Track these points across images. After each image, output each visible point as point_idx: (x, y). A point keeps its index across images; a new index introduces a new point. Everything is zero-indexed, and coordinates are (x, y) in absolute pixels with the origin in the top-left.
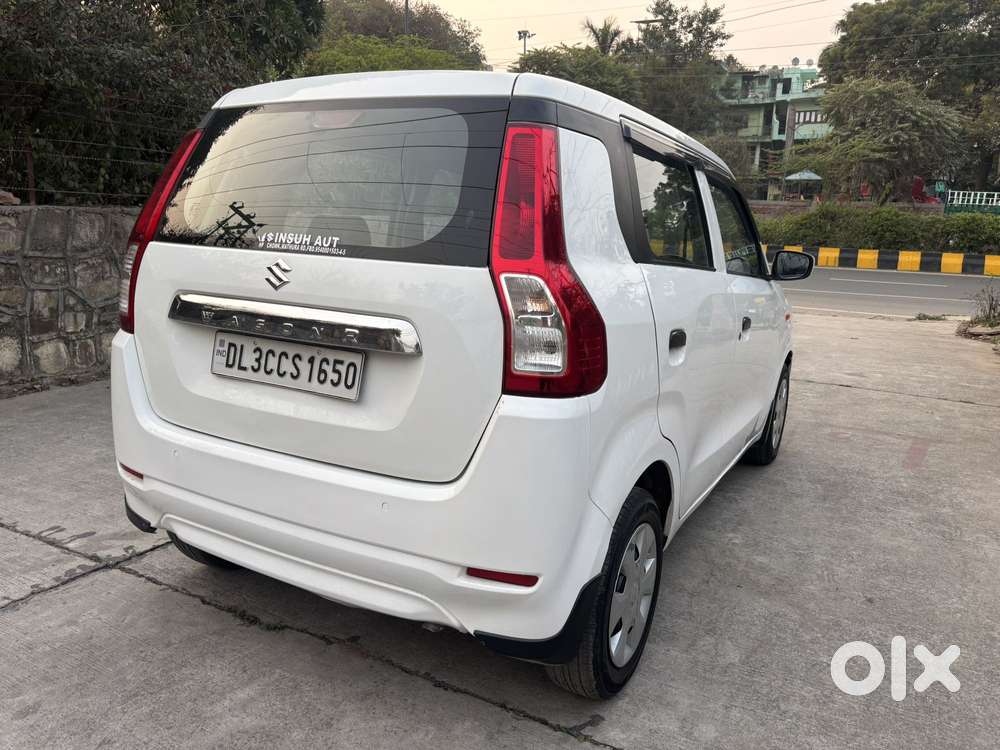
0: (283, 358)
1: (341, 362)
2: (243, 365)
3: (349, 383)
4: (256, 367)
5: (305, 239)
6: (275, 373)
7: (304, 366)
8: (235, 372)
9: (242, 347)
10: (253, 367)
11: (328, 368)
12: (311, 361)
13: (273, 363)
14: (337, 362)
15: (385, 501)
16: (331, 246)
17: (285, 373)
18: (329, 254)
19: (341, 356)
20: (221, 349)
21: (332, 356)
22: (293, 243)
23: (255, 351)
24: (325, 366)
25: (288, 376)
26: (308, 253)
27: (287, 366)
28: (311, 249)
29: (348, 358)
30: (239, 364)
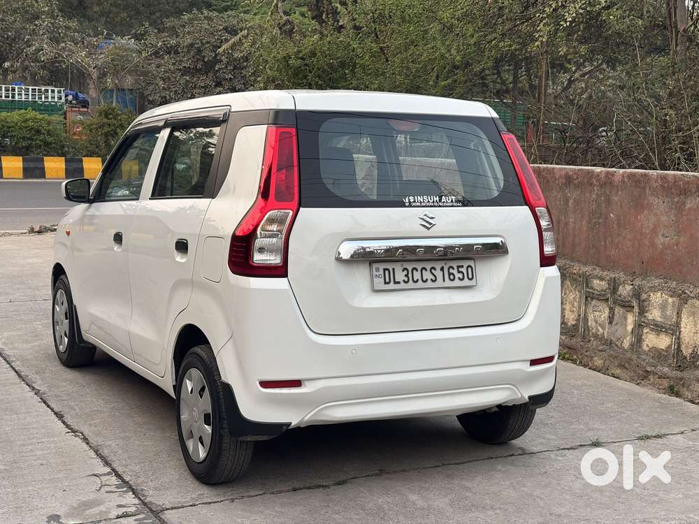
0: (424, 271)
1: (462, 267)
2: (397, 280)
3: (470, 276)
4: (406, 279)
5: (435, 199)
6: (420, 281)
7: (438, 273)
8: (392, 286)
9: (394, 269)
10: (404, 280)
11: (455, 272)
12: (442, 269)
13: (417, 275)
14: (458, 267)
15: (498, 337)
16: (452, 201)
17: (427, 280)
18: (453, 206)
19: (460, 263)
20: (377, 274)
21: (455, 264)
22: (428, 202)
23: (403, 271)
24: (451, 271)
25: (429, 281)
26: (440, 206)
27: (427, 275)
28: (441, 204)
29: (466, 263)
30: (394, 280)
